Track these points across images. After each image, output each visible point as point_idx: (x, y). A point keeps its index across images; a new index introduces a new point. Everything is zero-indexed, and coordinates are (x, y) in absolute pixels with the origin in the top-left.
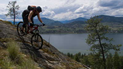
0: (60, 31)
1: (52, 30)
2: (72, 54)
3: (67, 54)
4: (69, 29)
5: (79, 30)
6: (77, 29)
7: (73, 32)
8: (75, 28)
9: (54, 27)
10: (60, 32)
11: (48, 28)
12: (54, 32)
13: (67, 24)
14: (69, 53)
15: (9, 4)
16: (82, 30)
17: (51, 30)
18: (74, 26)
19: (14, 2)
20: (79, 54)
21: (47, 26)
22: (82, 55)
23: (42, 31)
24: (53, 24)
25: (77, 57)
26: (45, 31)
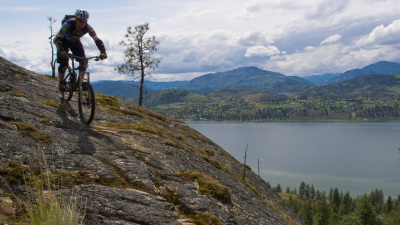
0: (305, 111)
1: (277, 107)
2: (347, 195)
3: (327, 195)
4: (338, 106)
5: (378, 109)
6: (369, 104)
7: (354, 114)
8: (360, 102)
9: (283, 99)
10: (305, 116)
11: (263, 100)
12: (284, 116)
13: (329, 87)
14: (336, 191)
15: (127, 36)
16: (390, 109)
17: (273, 107)
18: (356, 92)
19: (142, 28)
20: (377, 197)
21: (260, 95)
22: (389, 201)
23: (244, 112)
24: (279, 86)
25: (366, 206)
26: (253, 112)
